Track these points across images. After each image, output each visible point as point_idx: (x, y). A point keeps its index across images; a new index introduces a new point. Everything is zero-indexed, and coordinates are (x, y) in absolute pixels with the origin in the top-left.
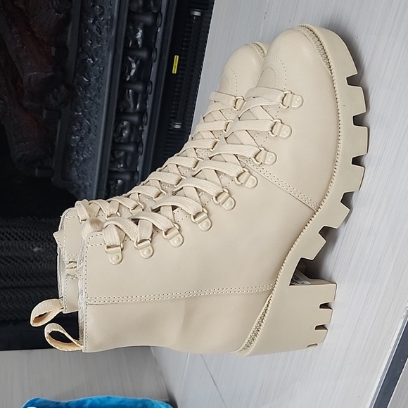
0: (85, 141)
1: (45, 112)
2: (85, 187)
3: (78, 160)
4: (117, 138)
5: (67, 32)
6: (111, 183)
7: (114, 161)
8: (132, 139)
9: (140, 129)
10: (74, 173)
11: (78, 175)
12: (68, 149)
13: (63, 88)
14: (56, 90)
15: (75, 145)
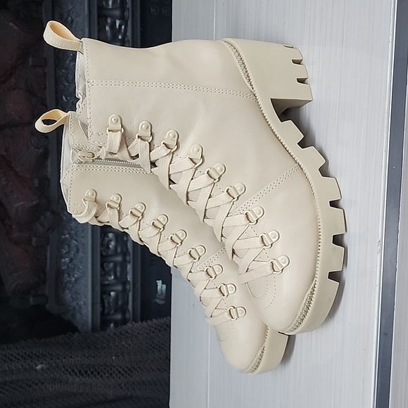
0: (74, 261)
1: (34, 239)
2: (80, 307)
3: (70, 282)
4: (105, 251)
5: (47, 166)
6: (105, 296)
7: (105, 273)
8: (119, 250)
9: (125, 239)
10: (68, 296)
11: (72, 297)
12: (59, 273)
13: (48, 214)
14: (42, 217)
15: (66, 267)
